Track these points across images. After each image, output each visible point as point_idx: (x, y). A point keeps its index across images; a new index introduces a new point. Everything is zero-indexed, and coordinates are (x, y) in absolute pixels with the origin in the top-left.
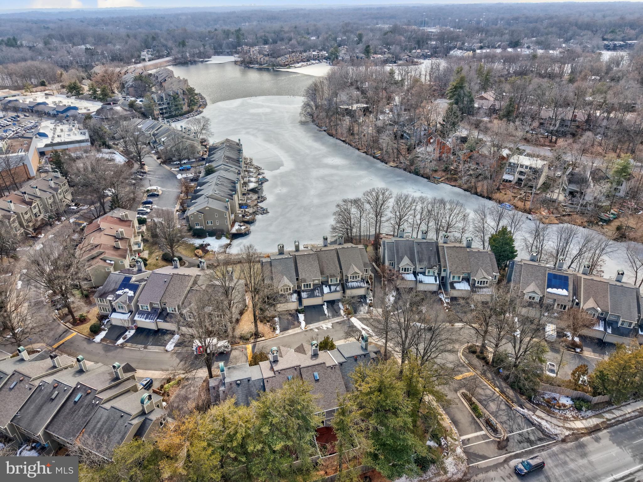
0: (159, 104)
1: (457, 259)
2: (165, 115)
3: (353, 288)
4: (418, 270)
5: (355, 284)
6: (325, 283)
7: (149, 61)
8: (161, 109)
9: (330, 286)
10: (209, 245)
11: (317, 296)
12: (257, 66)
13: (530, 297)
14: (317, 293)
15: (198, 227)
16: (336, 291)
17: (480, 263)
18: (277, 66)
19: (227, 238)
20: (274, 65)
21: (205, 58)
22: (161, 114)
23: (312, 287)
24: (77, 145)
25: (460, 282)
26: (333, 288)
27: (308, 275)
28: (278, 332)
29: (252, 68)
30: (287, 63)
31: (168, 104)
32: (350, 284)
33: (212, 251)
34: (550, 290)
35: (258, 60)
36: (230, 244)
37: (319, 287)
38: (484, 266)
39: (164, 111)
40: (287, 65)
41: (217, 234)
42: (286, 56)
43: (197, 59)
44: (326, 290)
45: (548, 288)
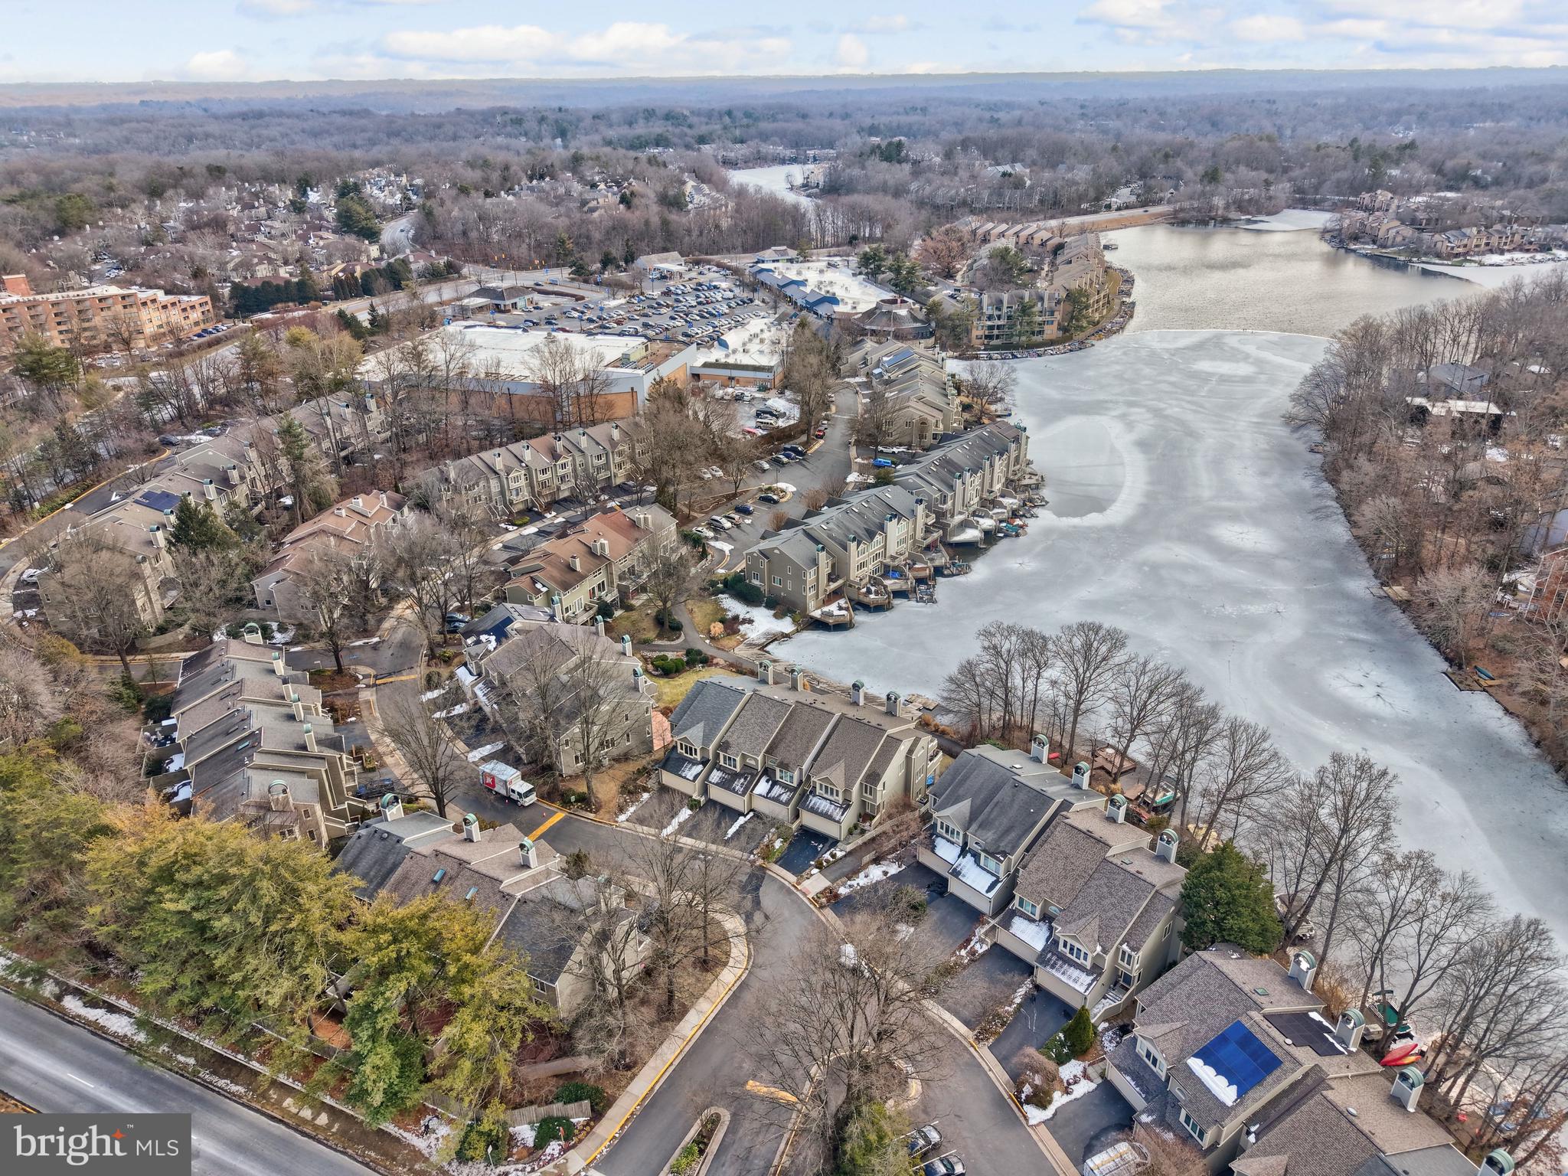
0: (990, 318)
1: (1060, 864)
2: (995, 342)
3: (814, 811)
4: (972, 845)
5: (823, 805)
6: (768, 772)
7: (1119, 209)
8: (991, 328)
9: (775, 783)
10: (751, 621)
11: (734, 791)
12: (1369, 248)
13: (1148, 1055)
14: (738, 785)
15: (756, 582)
16: (776, 799)
17: (1106, 902)
18: (1426, 254)
19: (794, 621)
20: (1416, 252)
21: (1259, 213)
22: (987, 337)
23: (738, 770)
24: (750, 374)
25: (1032, 921)
26: (777, 790)
27: (741, 740)
28: (622, 818)
29: (1354, 251)
30: (1461, 250)
31: (1009, 318)
32: (814, 801)
33: (743, 636)
34: (1196, 1064)
35: (1381, 234)
36: (787, 636)
37: (750, 775)
38: (1110, 914)
39: (996, 332)
40: (1457, 255)
41: (780, 606)
42: (1467, 231)
43: (1233, 215)
44: (763, 787)
45: (1196, 1056)
